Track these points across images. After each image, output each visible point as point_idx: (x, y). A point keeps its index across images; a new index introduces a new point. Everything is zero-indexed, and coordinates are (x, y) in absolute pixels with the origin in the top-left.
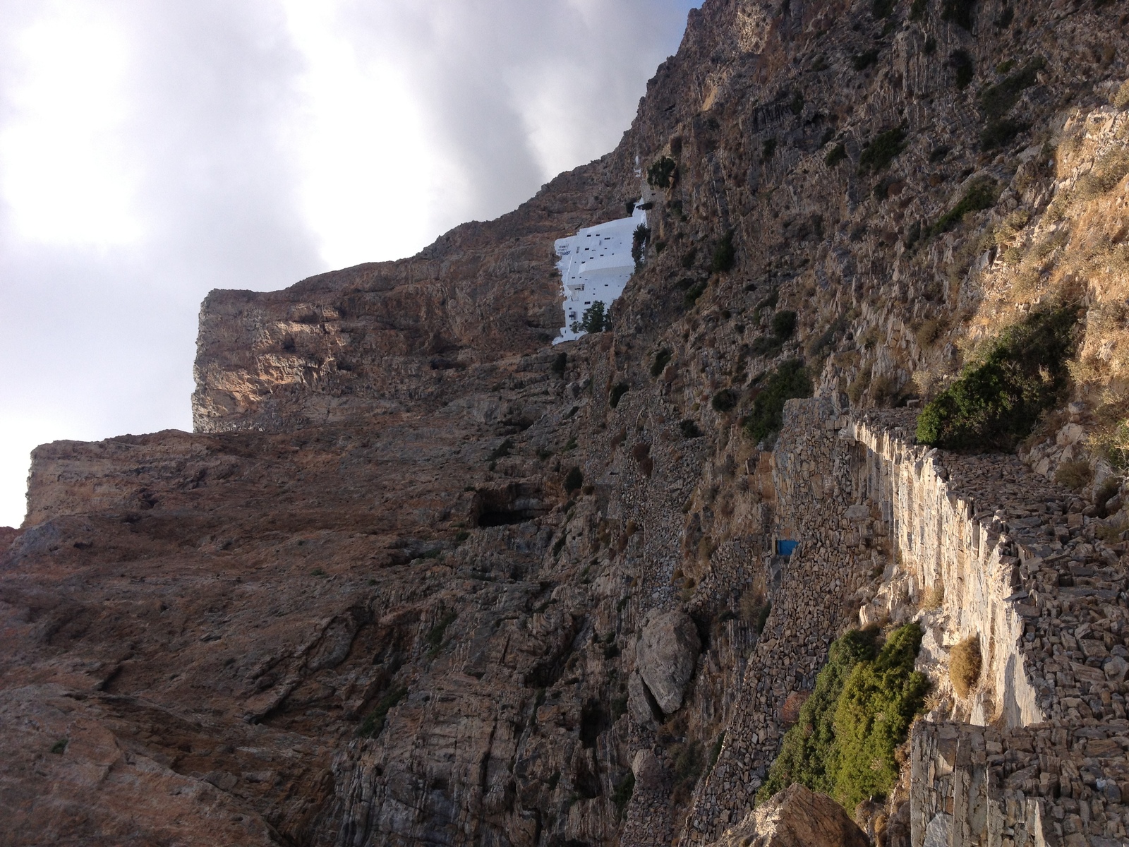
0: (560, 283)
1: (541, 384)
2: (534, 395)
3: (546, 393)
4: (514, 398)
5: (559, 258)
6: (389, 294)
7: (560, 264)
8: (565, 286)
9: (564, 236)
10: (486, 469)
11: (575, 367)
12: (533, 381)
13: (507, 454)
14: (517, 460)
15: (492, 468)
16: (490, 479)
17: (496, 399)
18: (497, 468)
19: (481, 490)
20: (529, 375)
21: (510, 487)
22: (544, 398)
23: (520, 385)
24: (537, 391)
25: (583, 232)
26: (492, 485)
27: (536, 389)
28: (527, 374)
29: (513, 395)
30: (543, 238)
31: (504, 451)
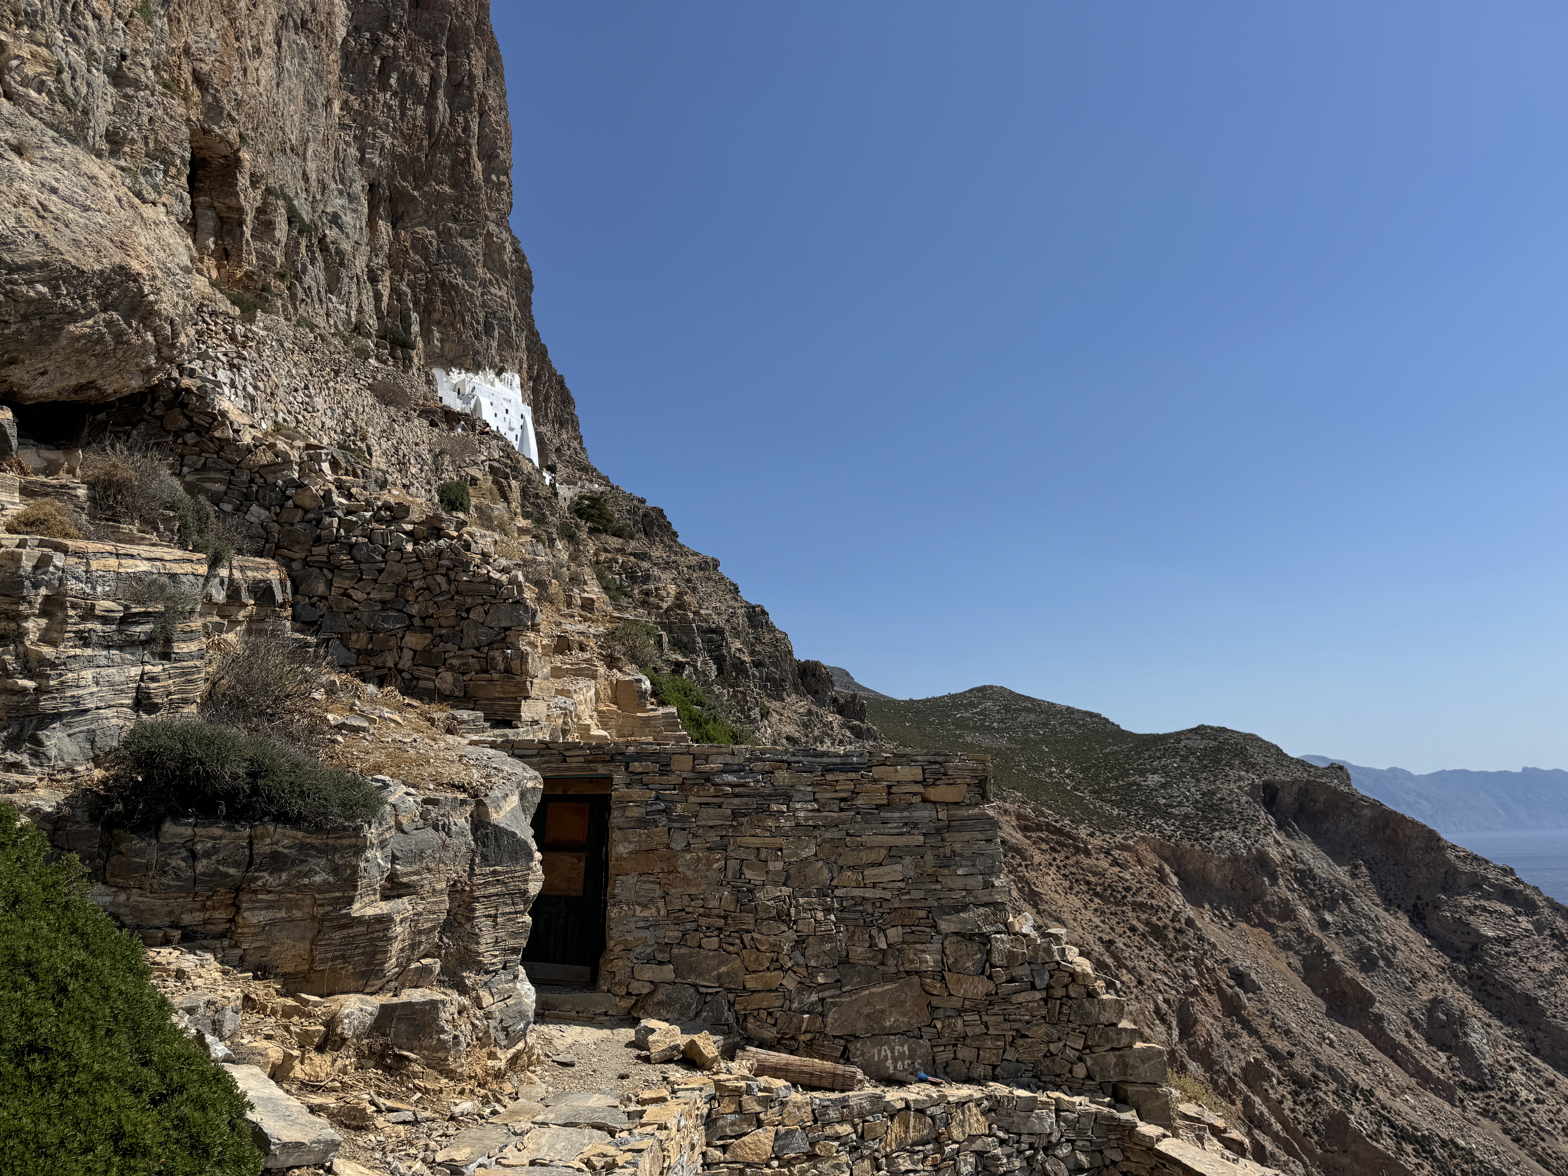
0: (468, 370)
1: (372, 307)
2: (359, 294)
3: (360, 310)
4: (357, 263)
5: (498, 374)
6: (474, 152)
7: (491, 375)
8: (463, 375)
9: (522, 386)
10: (271, 180)
11: (393, 358)
12: (378, 297)
13: (290, 222)
14: (281, 231)
15: (269, 191)
16: (254, 184)
17: (357, 237)
18: (271, 199)
19: (238, 160)
20: (386, 293)
21: (241, 210)
22: (355, 305)
23: (373, 279)
24: (364, 298)
25: (528, 411)
26: (243, 181)
27: (368, 298)
28: (388, 290)
29: (360, 264)
30: (521, 362)
31: (293, 218)
